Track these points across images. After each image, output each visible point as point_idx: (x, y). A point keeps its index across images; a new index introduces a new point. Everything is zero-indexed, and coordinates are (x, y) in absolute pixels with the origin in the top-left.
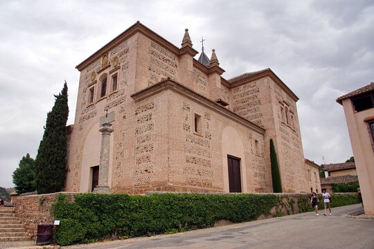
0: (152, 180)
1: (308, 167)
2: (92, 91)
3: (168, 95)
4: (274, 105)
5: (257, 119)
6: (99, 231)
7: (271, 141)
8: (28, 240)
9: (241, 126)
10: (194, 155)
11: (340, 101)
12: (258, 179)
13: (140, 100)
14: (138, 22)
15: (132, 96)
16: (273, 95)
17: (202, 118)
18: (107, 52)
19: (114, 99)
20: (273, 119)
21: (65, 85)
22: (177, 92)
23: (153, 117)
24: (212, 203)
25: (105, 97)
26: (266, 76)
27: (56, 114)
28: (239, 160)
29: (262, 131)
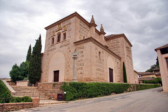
0: (84, 77)
1: (135, 73)
2: (53, 39)
3: (90, 44)
4: (125, 48)
5: (118, 54)
6: (78, 96)
7: (124, 63)
8: (48, 99)
9: (113, 57)
10: (99, 68)
11: (156, 50)
12: (118, 77)
13: (77, 45)
14: (76, 12)
15: (74, 43)
16: (124, 44)
17: (101, 53)
18: (60, 23)
19: (64, 43)
20: (124, 54)
21: (40, 36)
22: (94, 42)
23: (83, 52)
24: (111, 86)
25: (60, 42)
26: (122, 36)
27: (37, 48)
28: (112, 70)
29: (120, 58)
